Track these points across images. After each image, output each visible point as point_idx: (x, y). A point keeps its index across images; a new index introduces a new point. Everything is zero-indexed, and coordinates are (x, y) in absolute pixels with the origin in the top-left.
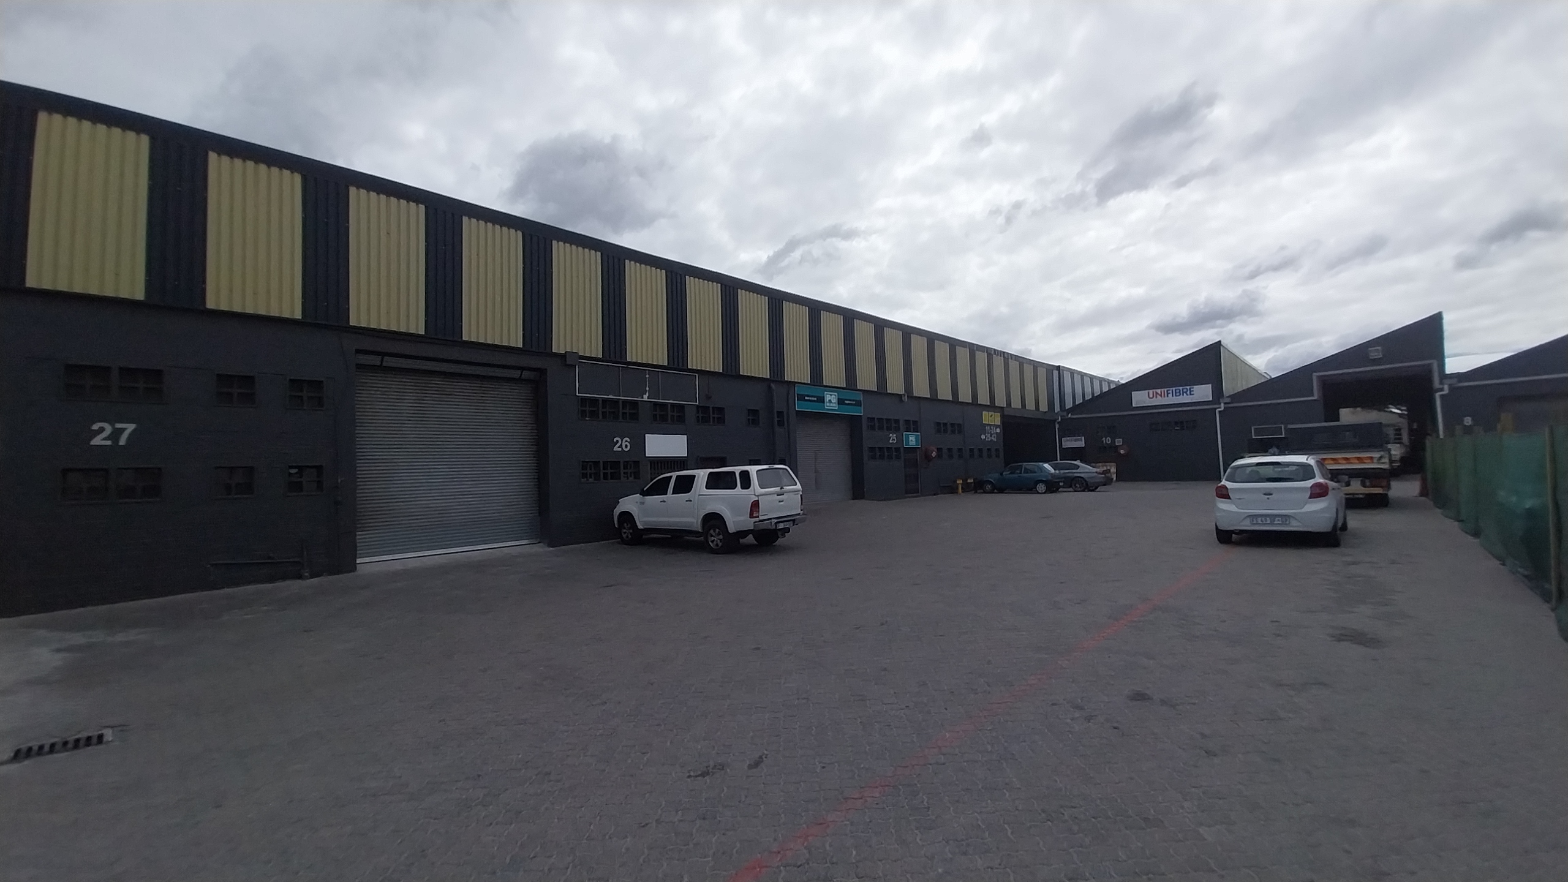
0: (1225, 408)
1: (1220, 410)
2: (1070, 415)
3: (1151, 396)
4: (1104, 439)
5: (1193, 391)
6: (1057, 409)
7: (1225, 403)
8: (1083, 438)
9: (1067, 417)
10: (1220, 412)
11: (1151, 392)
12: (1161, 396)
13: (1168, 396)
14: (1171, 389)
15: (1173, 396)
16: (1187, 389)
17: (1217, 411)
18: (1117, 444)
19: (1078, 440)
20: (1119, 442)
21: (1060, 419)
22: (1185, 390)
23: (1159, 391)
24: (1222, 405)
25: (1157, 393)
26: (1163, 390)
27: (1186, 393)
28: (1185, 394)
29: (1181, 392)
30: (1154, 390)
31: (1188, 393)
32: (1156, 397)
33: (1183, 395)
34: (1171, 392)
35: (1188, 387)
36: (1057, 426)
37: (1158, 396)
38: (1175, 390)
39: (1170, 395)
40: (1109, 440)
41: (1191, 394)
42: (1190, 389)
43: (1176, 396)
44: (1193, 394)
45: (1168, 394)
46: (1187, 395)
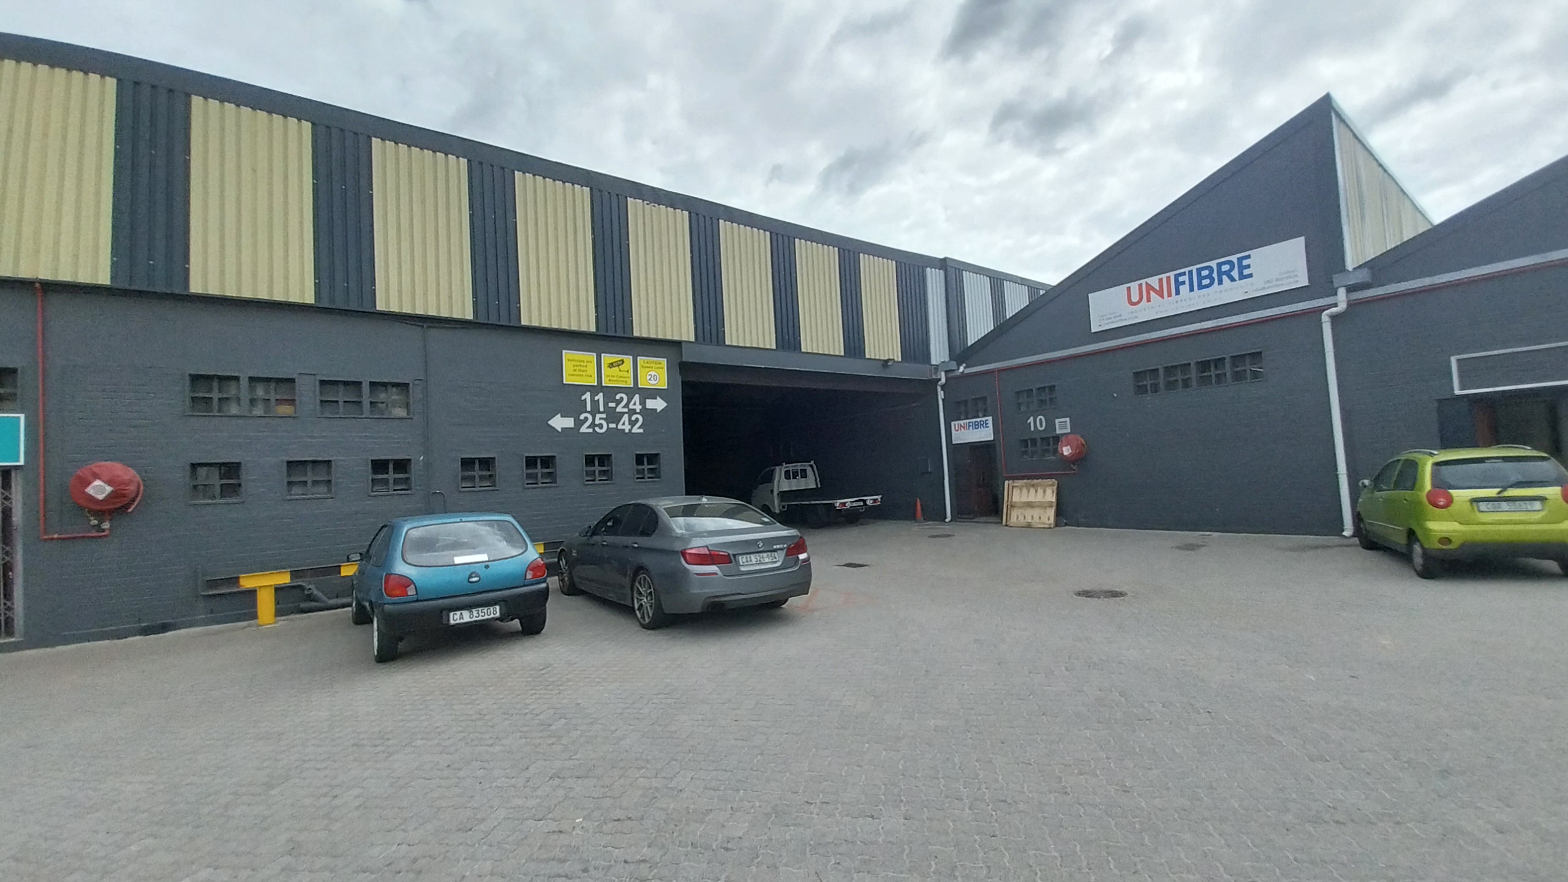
0: (1350, 305)
1: (1334, 310)
2: (961, 369)
3: (1135, 299)
4: (1031, 419)
5: (1248, 266)
6: (939, 352)
7: (1350, 289)
8: (990, 419)
9: (958, 373)
10: (1334, 318)
11: (1134, 286)
12: (1160, 293)
13: (1178, 293)
14: (1186, 270)
15: (1192, 289)
16: (1230, 263)
17: (1325, 317)
18: (1058, 432)
20: (1063, 425)
21: (943, 380)
22: (1225, 268)
23: (1154, 281)
24: (1342, 293)
25: (1150, 288)
26: (1164, 276)
27: (1228, 274)
28: (1225, 277)
29: (1215, 275)
30: (1143, 282)
31: (1235, 273)
32: (1149, 300)
33: (1220, 282)
34: (1186, 278)
35: (1234, 258)
36: (941, 395)
37: (1152, 293)
38: (1199, 271)
39: (1185, 289)
40: (1037, 423)
41: (1242, 277)
42: (1240, 260)
43: (1201, 287)
44: (1250, 276)
45: (1178, 284)
46: (1232, 279)
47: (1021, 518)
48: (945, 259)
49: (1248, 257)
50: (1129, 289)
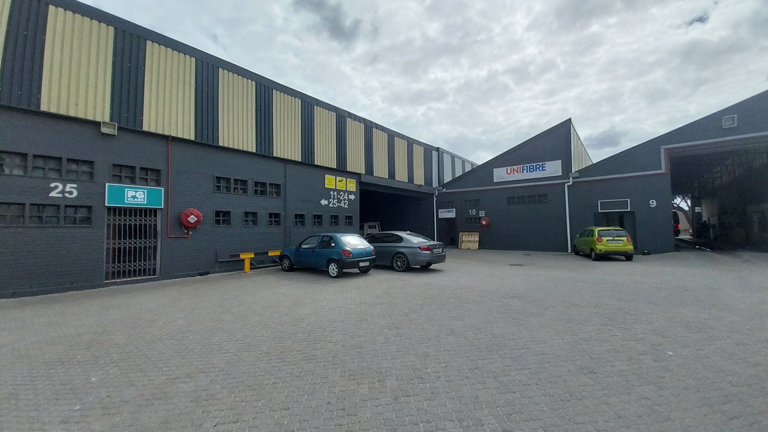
0: (573, 182)
1: (569, 184)
2: (444, 190)
3: (509, 172)
4: (470, 211)
5: (545, 167)
6: (435, 184)
7: (573, 178)
8: (454, 210)
9: (442, 191)
10: (568, 186)
11: (509, 168)
12: (517, 172)
13: (523, 172)
14: (526, 165)
15: (527, 172)
16: (539, 165)
17: (566, 186)
18: (480, 216)
19: (451, 211)
20: (482, 214)
21: (437, 194)
22: (538, 166)
23: (515, 167)
24: (571, 179)
25: (514, 169)
26: (519, 166)
27: (539, 168)
28: (538, 170)
29: (535, 168)
30: (512, 167)
31: (541, 169)
32: (513, 173)
33: (536, 171)
34: (525, 168)
35: (541, 164)
36: (435, 199)
37: (515, 171)
38: (530, 166)
39: (525, 171)
40: (473, 212)
41: (543, 170)
42: (542, 164)
43: (530, 171)
44: (545, 170)
45: (523, 169)
46: (540, 170)
47: (466, 246)
48: (438, 148)
49: (545, 164)
50: (507, 169)
